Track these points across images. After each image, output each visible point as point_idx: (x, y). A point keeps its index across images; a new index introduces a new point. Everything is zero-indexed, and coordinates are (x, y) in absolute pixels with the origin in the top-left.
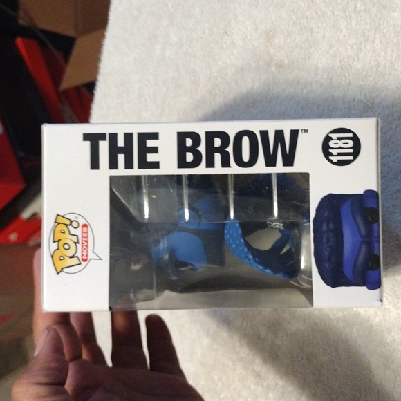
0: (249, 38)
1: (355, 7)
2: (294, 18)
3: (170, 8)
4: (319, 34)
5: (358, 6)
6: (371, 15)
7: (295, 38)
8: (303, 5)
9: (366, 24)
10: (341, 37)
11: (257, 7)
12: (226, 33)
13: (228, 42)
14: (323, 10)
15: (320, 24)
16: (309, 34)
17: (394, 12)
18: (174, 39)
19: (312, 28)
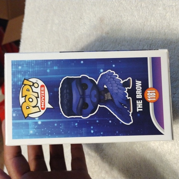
0: (92, 20)
1: (141, 5)
2: (113, 11)
3: (54, 7)
4: (125, 18)
5: (143, 4)
6: (149, 9)
7: (114, 20)
8: (117, 5)
9: (147, 13)
10: (135, 19)
11: (95, 6)
12: (81, 18)
13: (82, 23)
14: (126, 7)
15: (125, 14)
16: (120, 18)
17: (160, 7)
18: (57, 21)
19: (122, 15)
